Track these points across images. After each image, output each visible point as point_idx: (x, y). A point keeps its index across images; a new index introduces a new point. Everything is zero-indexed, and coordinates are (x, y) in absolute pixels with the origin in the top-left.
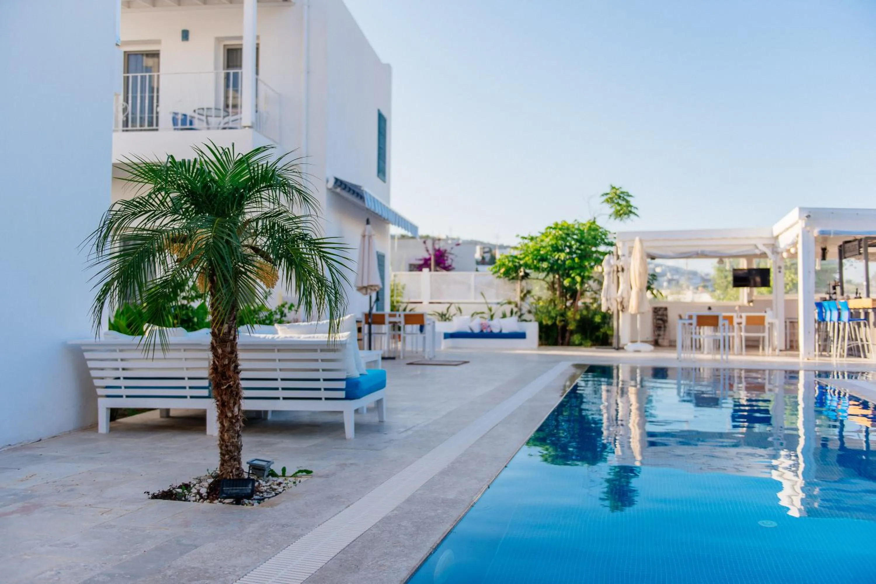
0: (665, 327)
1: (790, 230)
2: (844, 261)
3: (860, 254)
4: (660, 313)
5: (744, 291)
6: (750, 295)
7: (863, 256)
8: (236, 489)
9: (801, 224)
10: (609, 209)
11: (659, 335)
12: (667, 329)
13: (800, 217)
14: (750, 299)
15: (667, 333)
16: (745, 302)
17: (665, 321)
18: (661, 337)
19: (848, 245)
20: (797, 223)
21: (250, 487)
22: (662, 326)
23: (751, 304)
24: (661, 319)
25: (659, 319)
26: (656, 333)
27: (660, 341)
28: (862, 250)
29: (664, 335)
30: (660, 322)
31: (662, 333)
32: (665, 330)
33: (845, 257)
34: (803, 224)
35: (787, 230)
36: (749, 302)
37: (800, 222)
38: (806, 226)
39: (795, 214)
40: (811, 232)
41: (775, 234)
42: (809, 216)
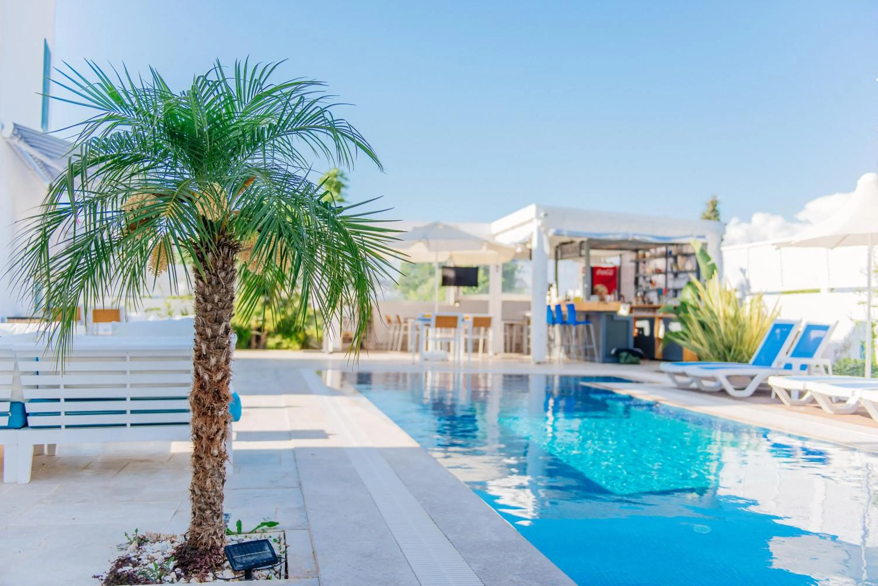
0: (370, 328)
1: (518, 229)
2: (561, 263)
3: (581, 256)
5: (452, 290)
6: (457, 294)
7: (582, 260)
8: (255, 555)
9: (537, 223)
13: (538, 217)
14: (457, 299)
15: (372, 335)
16: (452, 302)
19: (565, 247)
20: (530, 221)
21: (269, 551)
23: (457, 305)
27: (365, 344)
28: (583, 252)
32: (370, 332)
33: (562, 259)
34: (539, 223)
35: (513, 228)
36: (456, 302)
37: (535, 221)
38: (542, 225)
39: (530, 211)
40: (546, 232)
41: (494, 232)
42: (546, 215)
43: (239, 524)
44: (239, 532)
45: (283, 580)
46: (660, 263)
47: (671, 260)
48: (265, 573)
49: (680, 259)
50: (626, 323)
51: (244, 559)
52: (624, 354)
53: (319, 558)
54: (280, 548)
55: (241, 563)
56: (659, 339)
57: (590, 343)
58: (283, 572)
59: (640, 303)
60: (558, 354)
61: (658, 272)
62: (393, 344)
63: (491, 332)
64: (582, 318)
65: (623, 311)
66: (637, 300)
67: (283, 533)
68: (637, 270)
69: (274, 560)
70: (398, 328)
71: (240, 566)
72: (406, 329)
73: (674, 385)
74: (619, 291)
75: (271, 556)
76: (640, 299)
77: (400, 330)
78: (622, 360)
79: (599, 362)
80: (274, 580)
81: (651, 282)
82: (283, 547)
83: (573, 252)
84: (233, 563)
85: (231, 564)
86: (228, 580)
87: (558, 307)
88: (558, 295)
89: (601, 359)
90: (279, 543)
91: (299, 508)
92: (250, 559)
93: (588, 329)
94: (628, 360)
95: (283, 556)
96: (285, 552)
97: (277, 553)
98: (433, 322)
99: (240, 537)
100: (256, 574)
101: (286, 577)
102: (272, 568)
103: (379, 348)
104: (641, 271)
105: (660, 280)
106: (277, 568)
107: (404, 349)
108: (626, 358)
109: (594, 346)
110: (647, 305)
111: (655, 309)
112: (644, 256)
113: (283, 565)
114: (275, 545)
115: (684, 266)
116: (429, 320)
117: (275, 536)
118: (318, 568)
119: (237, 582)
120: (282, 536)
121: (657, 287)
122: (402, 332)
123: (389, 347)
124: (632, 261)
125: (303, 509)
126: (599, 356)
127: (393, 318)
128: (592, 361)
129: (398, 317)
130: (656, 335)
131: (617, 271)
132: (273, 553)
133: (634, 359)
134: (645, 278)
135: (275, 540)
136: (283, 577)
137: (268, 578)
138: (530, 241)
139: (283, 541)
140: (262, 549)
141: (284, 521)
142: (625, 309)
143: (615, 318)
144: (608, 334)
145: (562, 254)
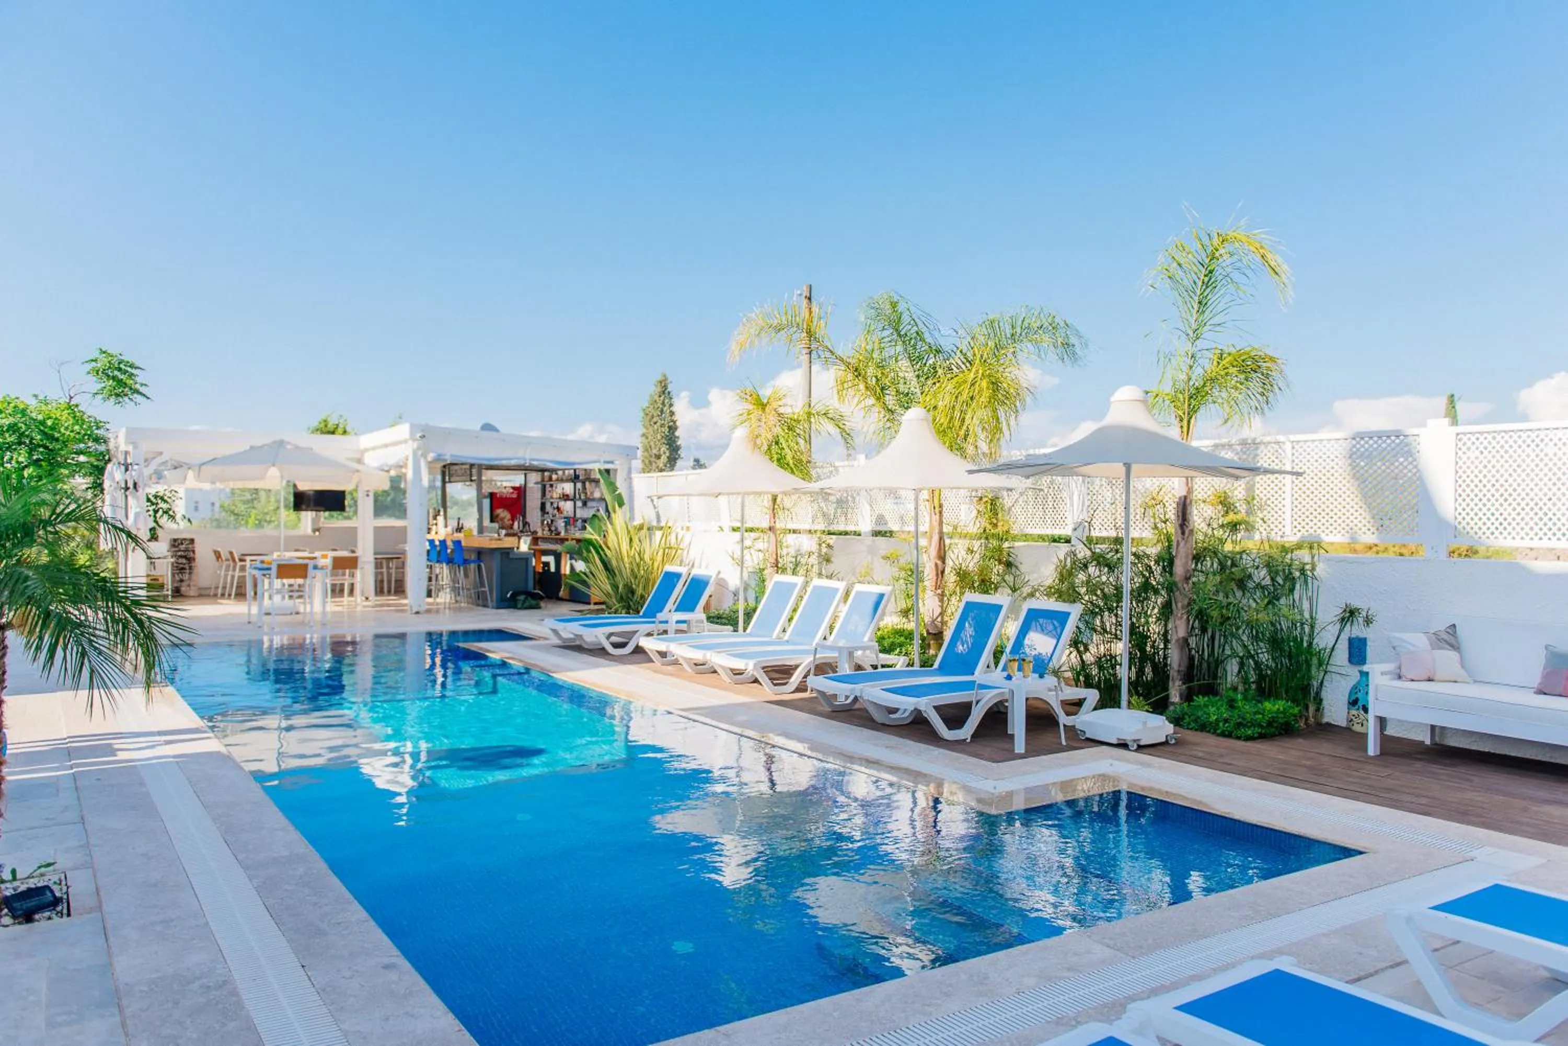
0: (191, 568)
1: (391, 449)
3: (471, 480)
4: (182, 547)
5: (308, 517)
6: (314, 521)
7: (474, 485)
8: (35, 900)
9: (412, 444)
10: (94, 384)
11: (182, 581)
12: (195, 571)
13: (413, 438)
14: (316, 527)
15: (194, 577)
16: (309, 531)
17: (190, 560)
18: (184, 584)
19: (454, 468)
20: (405, 441)
21: (50, 894)
22: (187, 566)
23: (317, 533)
24: (185, 557)
25: (181, 557)
26: (177, 578)
27: (184, 591)
28: (474, 475)
29: (190, 579)
30: (184, 561)
31: (186, 577)
32: (190, 573)
33: (450, 482)
34: (415, 445)
35: (386, 446)
36: (314, 531)
37: (410, 442)
38: (419, 448)
39: (403, 431)
40: (424, 455)
41: (362, 447)
42: (423, 437)
43: (14, 872)
44: (14, 878)
45: (65, 918)
46: (568, 488)
47: (579, 485)
48: (47, 914)
49: (587, 484)
50: (525, 559)
51: (24, 907)
52: (522, 597)
53: (102, 893)
54: (61, 889)
55: (22, 909)
56: (565, 575)
57: (482, 585)
58: (65, 911)
59: (546, 533)
60: (444, 597)
61: (566, 497)
62: (224, 588)
63: (358, 573)
64: (473, 557)
65: (524, 546)
66: (543, 530)
67: (63, 875)
68: (544, 494)
69: (57, 901)
70: (231, 568)
71: (20, 912)
72: (243, 569)
73: (557, 641)
74: (524, 517)
75: (52, 899)
76: (547, 529)
77: (234, 570)
78: (519, 606)
79: (493, 608)
80: (56, 919)
81: (558, 509)
82: (65, 889)
83: (463, 475)
84: (11, 910)
85: (10, 911)
86: (7, 926)
87: (443, 543)
88: (446, 526)
89: (494, 604)
90: (60, 884)
91: (82, 846)
92: (30, 905)
93: (479, 567)
94: (526, 604)
95: (65, 897)
96: (67, 893)
97: (58, 894)
98: (274, 572)
99: (16, 884)
100: (37, 917)
101: (69, 915)
102: (54, 909)
103: (207, 595)
104: (548, 495)
105: (567, 506)
106: (59, 908)
107: (241, 595)
108: (524, 601)
109: (487, 589)
110: (553, 536)
111: (563, 541)
112: (550, 479)
113: (65, 905)
114: (56, 888)
115: (592, 493)
116: (269, 569)
117: (55, 878)
118: (100, 902)
119: (18, 927)
120: (63, 878)
121: (565, 514)
122: (237, 574)
123: (220, 591)
124: (537, 483)
125: (87, 845)
126: (492, 601)
127: (225, 554)
128: (485, 606)
129: (231, 553)
130: (563, 572)
131: (521, 491)
132: (54, 896)
133: (533, 602)
134: (552, 503)
135: (55, 883)
136: (65, 916)
137: (50, 918)
138: (405, 466)
139: (64, 883)
140: (44, 894)
141: (63, 862)
142: (525, 543)
143: (511, 556)
144: (503, 575)
145: (450, 476)
